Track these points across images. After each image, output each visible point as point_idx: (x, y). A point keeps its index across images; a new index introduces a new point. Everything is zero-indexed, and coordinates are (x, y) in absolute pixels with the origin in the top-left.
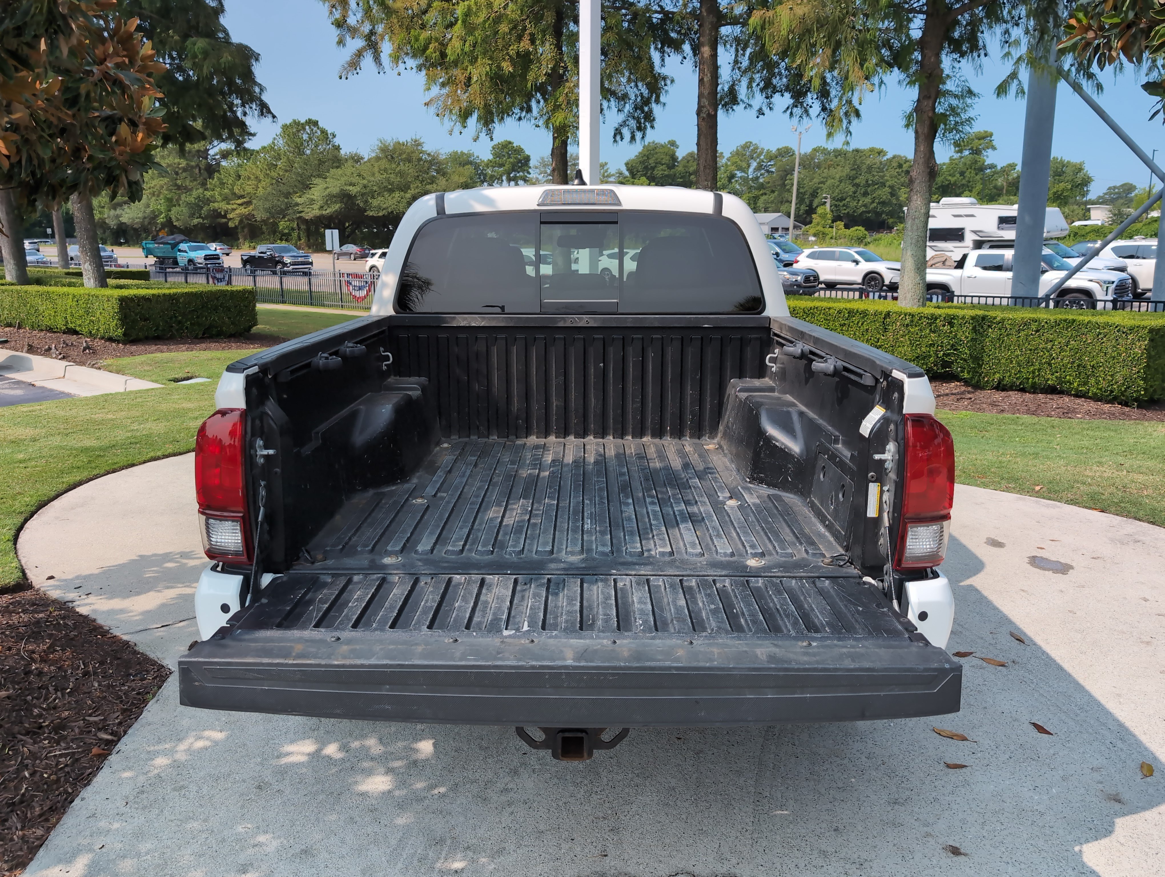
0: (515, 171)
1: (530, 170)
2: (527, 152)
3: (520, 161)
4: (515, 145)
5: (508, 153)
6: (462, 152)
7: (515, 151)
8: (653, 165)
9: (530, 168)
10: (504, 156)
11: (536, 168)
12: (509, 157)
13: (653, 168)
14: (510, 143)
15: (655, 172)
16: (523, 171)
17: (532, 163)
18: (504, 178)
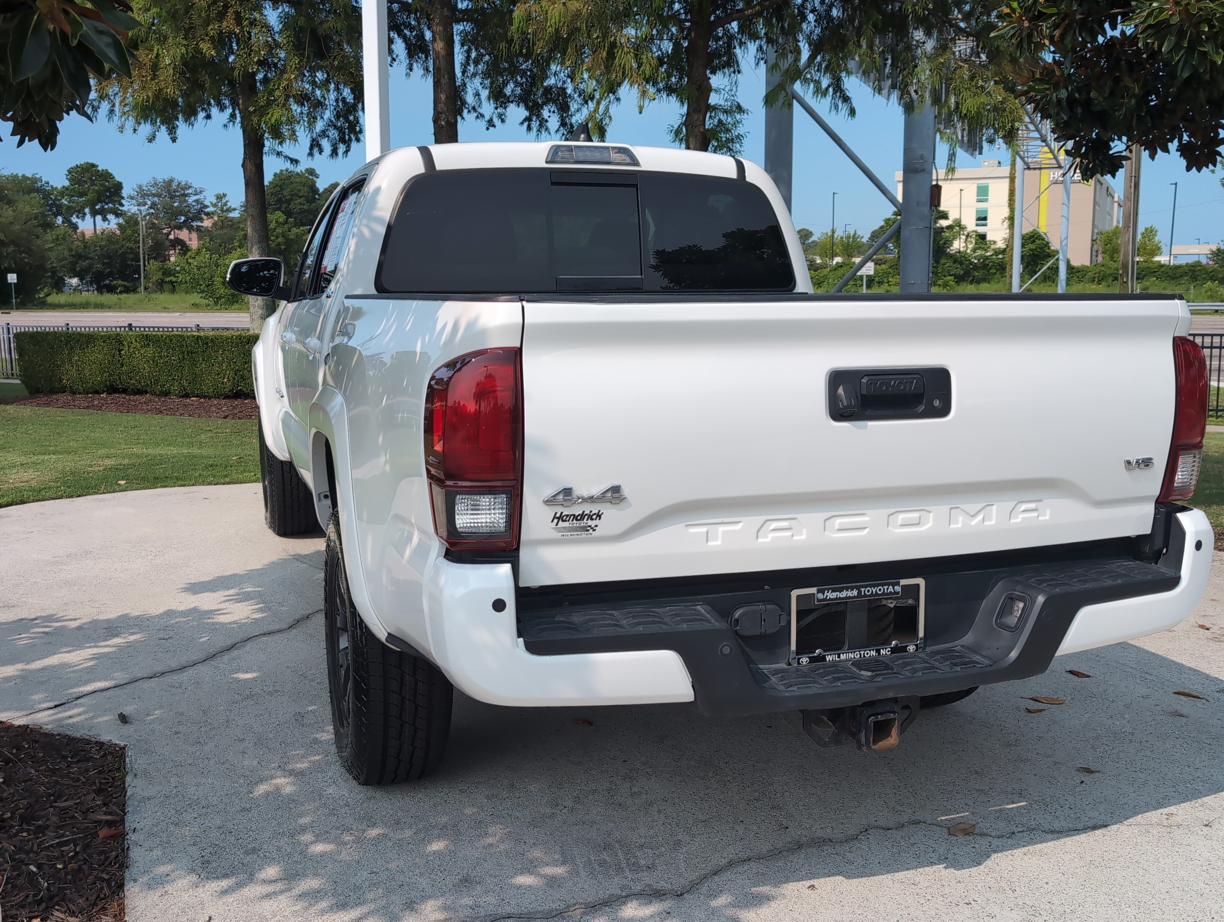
0: (101, 202)
1: (123, 202)
2: (118, 178)
3: (108, 189)
4: (100, 168)
5: (91, 179)
6: (23, 176)
7: (101, 176)
8: (288, 197)
9: (123, 198)
10: (86, 182)
11: (132, 198)
12: (93, 183)
13: (288, 202)
14: (93, 165)
15: (292, 206)
16: (113, 202)
17: (125, 193)
18: (87, 210)
